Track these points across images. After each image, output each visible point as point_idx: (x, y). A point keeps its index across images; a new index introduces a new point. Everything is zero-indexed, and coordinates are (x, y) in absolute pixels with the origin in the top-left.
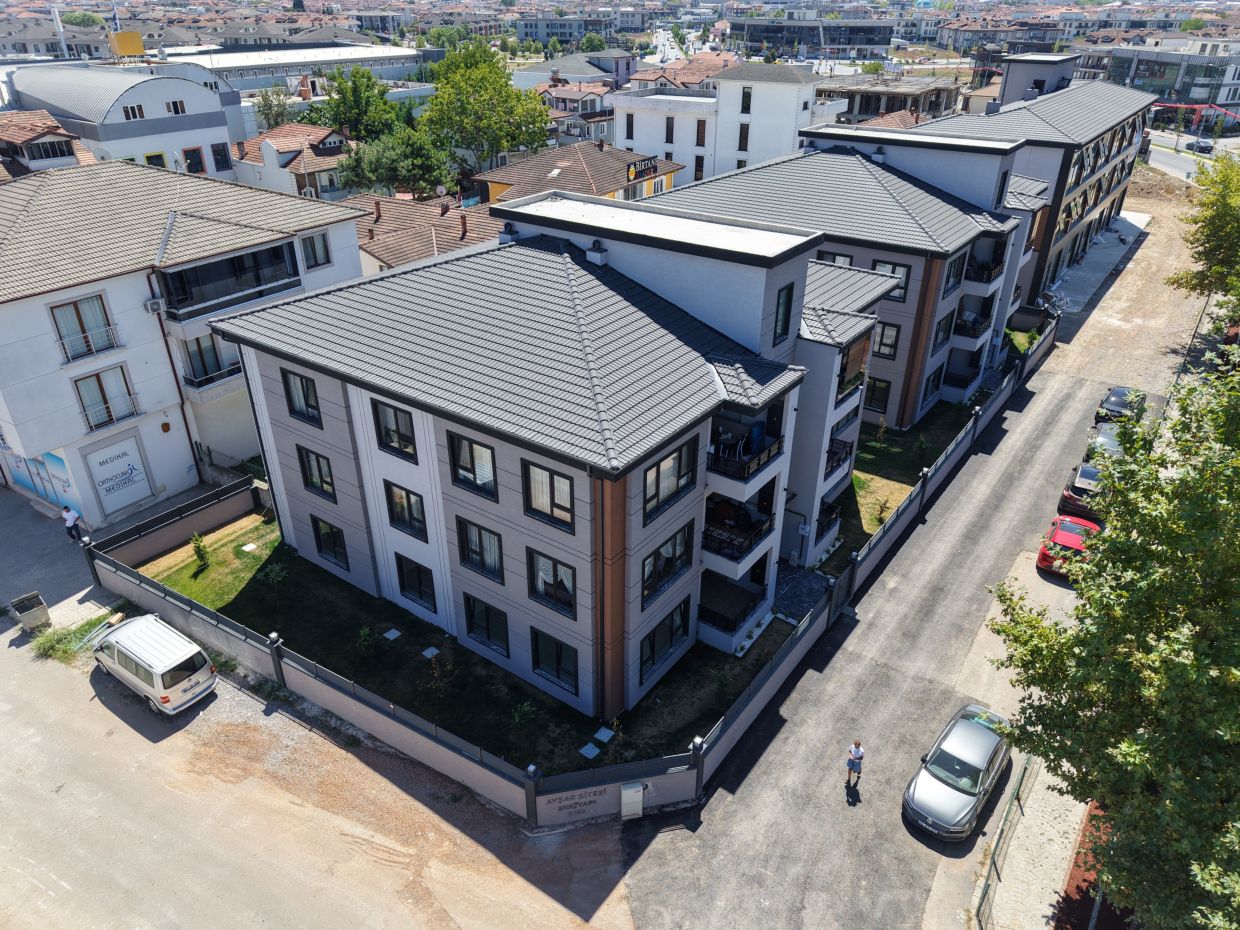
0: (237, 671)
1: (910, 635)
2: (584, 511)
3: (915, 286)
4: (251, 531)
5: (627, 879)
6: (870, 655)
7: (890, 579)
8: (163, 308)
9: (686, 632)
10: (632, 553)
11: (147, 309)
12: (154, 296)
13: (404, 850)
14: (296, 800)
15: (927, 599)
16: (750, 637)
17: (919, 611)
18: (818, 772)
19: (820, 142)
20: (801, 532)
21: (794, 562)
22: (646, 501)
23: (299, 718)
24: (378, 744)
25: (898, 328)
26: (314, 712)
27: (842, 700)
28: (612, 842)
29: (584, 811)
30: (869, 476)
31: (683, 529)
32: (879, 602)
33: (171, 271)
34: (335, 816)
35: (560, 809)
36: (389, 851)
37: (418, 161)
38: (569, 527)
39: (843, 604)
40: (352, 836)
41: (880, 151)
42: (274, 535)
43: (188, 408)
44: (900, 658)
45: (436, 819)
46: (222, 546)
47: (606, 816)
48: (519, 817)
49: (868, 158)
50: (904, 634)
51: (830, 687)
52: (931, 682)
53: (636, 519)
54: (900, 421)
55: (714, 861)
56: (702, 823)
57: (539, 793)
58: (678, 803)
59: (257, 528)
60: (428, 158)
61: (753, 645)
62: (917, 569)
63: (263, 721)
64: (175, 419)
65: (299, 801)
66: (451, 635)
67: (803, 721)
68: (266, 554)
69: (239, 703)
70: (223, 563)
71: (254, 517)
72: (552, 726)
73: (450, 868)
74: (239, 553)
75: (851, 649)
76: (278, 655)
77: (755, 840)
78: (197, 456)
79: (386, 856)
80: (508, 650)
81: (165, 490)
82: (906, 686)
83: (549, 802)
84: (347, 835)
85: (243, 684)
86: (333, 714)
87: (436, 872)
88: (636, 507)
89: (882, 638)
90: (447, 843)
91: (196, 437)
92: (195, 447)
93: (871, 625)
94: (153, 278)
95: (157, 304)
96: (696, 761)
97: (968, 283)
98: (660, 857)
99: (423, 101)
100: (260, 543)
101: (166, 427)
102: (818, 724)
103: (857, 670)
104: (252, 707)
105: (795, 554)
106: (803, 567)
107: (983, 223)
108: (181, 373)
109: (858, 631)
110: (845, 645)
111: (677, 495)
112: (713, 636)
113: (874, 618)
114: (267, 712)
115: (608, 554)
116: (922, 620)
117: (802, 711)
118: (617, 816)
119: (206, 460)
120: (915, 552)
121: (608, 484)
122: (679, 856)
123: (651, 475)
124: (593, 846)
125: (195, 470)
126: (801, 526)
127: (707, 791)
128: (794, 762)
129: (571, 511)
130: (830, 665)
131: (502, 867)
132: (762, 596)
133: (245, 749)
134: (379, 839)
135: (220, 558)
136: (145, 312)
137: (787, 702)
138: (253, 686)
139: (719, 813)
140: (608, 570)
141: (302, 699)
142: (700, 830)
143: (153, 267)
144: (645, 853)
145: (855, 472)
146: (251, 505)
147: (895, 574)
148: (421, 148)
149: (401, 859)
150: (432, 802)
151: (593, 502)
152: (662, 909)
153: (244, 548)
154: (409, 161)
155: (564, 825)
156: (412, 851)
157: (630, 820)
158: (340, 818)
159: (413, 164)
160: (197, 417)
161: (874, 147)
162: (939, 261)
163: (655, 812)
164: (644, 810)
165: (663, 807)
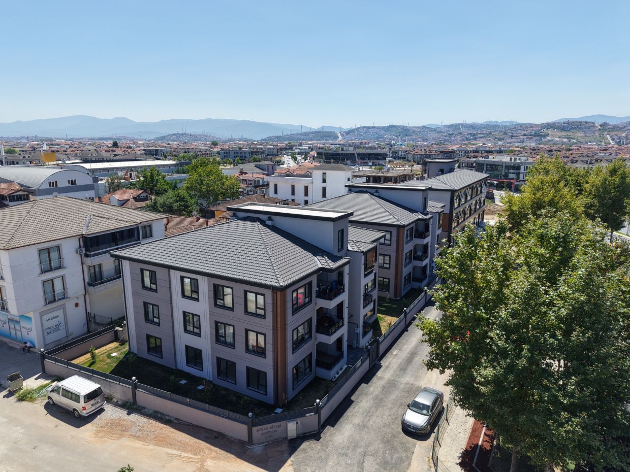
0: (113, 400)
1: (403, 369)
2: (269, 308)
3: (394, 239)
4: (114, 348)
5: (291, 458)
6: (387, 377)
7: (394, 351)
8: (84, 252)
9: (311, 370)
10: (288, 326)
11: (77, 253)
12: (80, 247)
13: (195, 457)
14: (145, 444)
15: (409, 357)
16: (338, 373)
17: (406, 361)
18: (368, 417)
19: (353, 189)
20: (356, 331)
21: (355, 346)
22: (293, 305)
23: (143, 415)
24: (181, 421)
25: (390, 256)
26: (150, 412)
27: (376, 393)
28: (285, 447)
29: (272, 436)
30: (384, 316)
31: (308, 320)
32: (390, 359)
33: (90, 236)
34: (163, 448)
35: (262, 434)
36: (188, 458)
37: (183, 203)
38: (264, 317)
39: (375, 360)
40: (172, 454)
41: (377, 192)
42: (126, 348)
43: (87, 296)
44: (399, 377)
45: (208, 445)
46: (101, 354)
47: (281, 438)
48: (244, 442)
49: (372, 194)
50: (401, 369)
51: (371, 389)
52: (412, 384)
53: (289, 311)
54: (396, 295)
55: (327, 450)
56: (321, 438)
57: (253, 426)
58: (311, 432)
59: (117, 347)
60: (187, 202)
61: (339, 376)
62: (405, 347)
63: (127, 417)
64: (81, 302)
65: (147, 444)
66: (209, 381)
67: (361, 401)
68: (122, 356)
69: (115, 411)
70: (103, 361)
71: (115, 343)
72: (256, 409)
73: (215, 462)
74: (109, 356)
75: (379, 376)
76: (135, 387)
77: (343, 442)
78: (88, 319)
79: (187, 460)
80: (235, 381)
81: (72, 334)
82: (402, 387)
83: (257, 431)
84: (169, 454)
85: (116, 405)
86: (159, 412)
87: (210, 463)
88: (289, 305)
89: (392, 371)
90: (214, 453)
91: (89, 310)
92: (88, 315)
93: (387, 367)
94: (81, 240)
95: (82, 250)
96: (318, 410)
97: (415, 239)
98: (305, 451)
99: (181, 181)
100: (119, 352)
101: (77, 305)
102: (367, 401)
103: (382, 382)
104: (121, 413)
105: (355, 342)
106: (359, 348)
107: (418, 216)
108: (87, 280)
109: (382, 369)
110: (377, 374)
111: (305, 305)
112: (322, 372)
113: (388, 364)
114: (129, 414)
115: (279, 326)
116: (408, 364)
117: (360, 398)
118: (286, 438)
119: (93, 320)
120: (404, 341)
121: (279, 293)
122: (313, 449)
123: (295, 295)
124: (276, 449)
125: (86, 326)
126: (356, 329)
127: (322, 427)
128: (358, 415)
129: (264, 309)
130: (371, 381)
131: (238, 460)
132: (342, 356)
133: (120, 428)
134: (184, 454)
135: (101, 359)
136: (76, 254)
137: (354, 395)
138: (121, 405)
139: (328, 434)
140: (279, 332)
141: (144, 408)
142: (321, 440)
143: (82, 235)
144: (298, 450)
145: (378, 314)
146: (114, 338)
147: (396, 349)
148: (184, 198)
149: (194, 460)
150: (206, 440)
151: (273, 304)
152: (306, 467)
153: (111, 355)
154: (179, 203)
155: (264, 443)
156: (199, 457)
157: (291, 439)
158: (166, 448)
159: (180, 204)
160: (90, 301)
161: (375, 190)
162: (402, 229)
163: (302, 436)
164: (297, 435)
165: (305, 433)
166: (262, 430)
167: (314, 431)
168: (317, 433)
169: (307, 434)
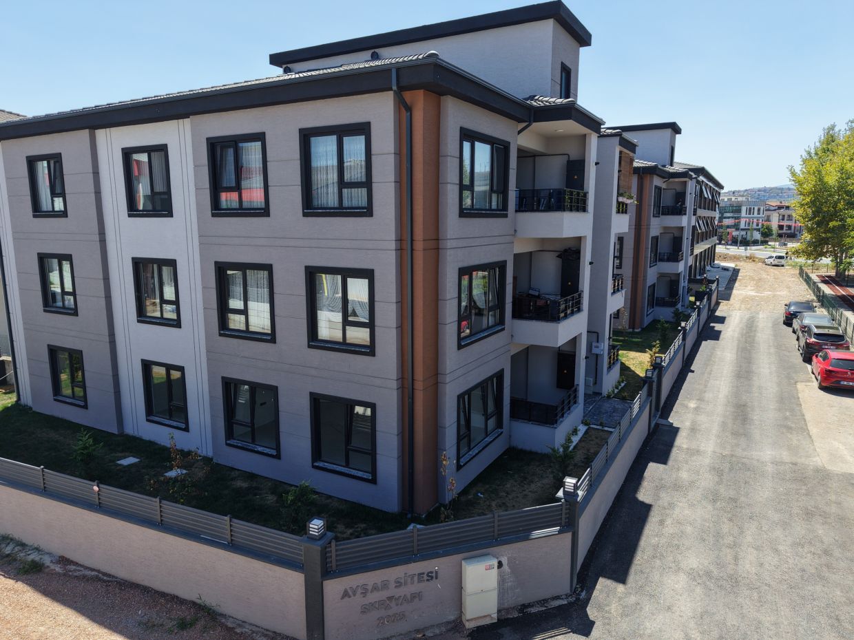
22: (462, 187)
24: (73, 567)
31: (494, 265)
47: (440, 626)
56: (593, 623)
57: (328, 573)
58: (548, 600)
80: (278, 447)
88: (451, 182)
115: (419, 235)
118: (459, 623)
127: (585, 579)
137: (642, 488)
157: (478, 628)
163: (516, 614)
164: (499, 611)
165: (524, 606)
166: (364, 594)
167: (557, 598)
168: (570, 604)
169: (533, 610)
